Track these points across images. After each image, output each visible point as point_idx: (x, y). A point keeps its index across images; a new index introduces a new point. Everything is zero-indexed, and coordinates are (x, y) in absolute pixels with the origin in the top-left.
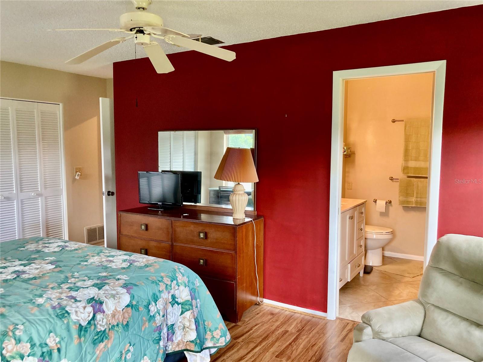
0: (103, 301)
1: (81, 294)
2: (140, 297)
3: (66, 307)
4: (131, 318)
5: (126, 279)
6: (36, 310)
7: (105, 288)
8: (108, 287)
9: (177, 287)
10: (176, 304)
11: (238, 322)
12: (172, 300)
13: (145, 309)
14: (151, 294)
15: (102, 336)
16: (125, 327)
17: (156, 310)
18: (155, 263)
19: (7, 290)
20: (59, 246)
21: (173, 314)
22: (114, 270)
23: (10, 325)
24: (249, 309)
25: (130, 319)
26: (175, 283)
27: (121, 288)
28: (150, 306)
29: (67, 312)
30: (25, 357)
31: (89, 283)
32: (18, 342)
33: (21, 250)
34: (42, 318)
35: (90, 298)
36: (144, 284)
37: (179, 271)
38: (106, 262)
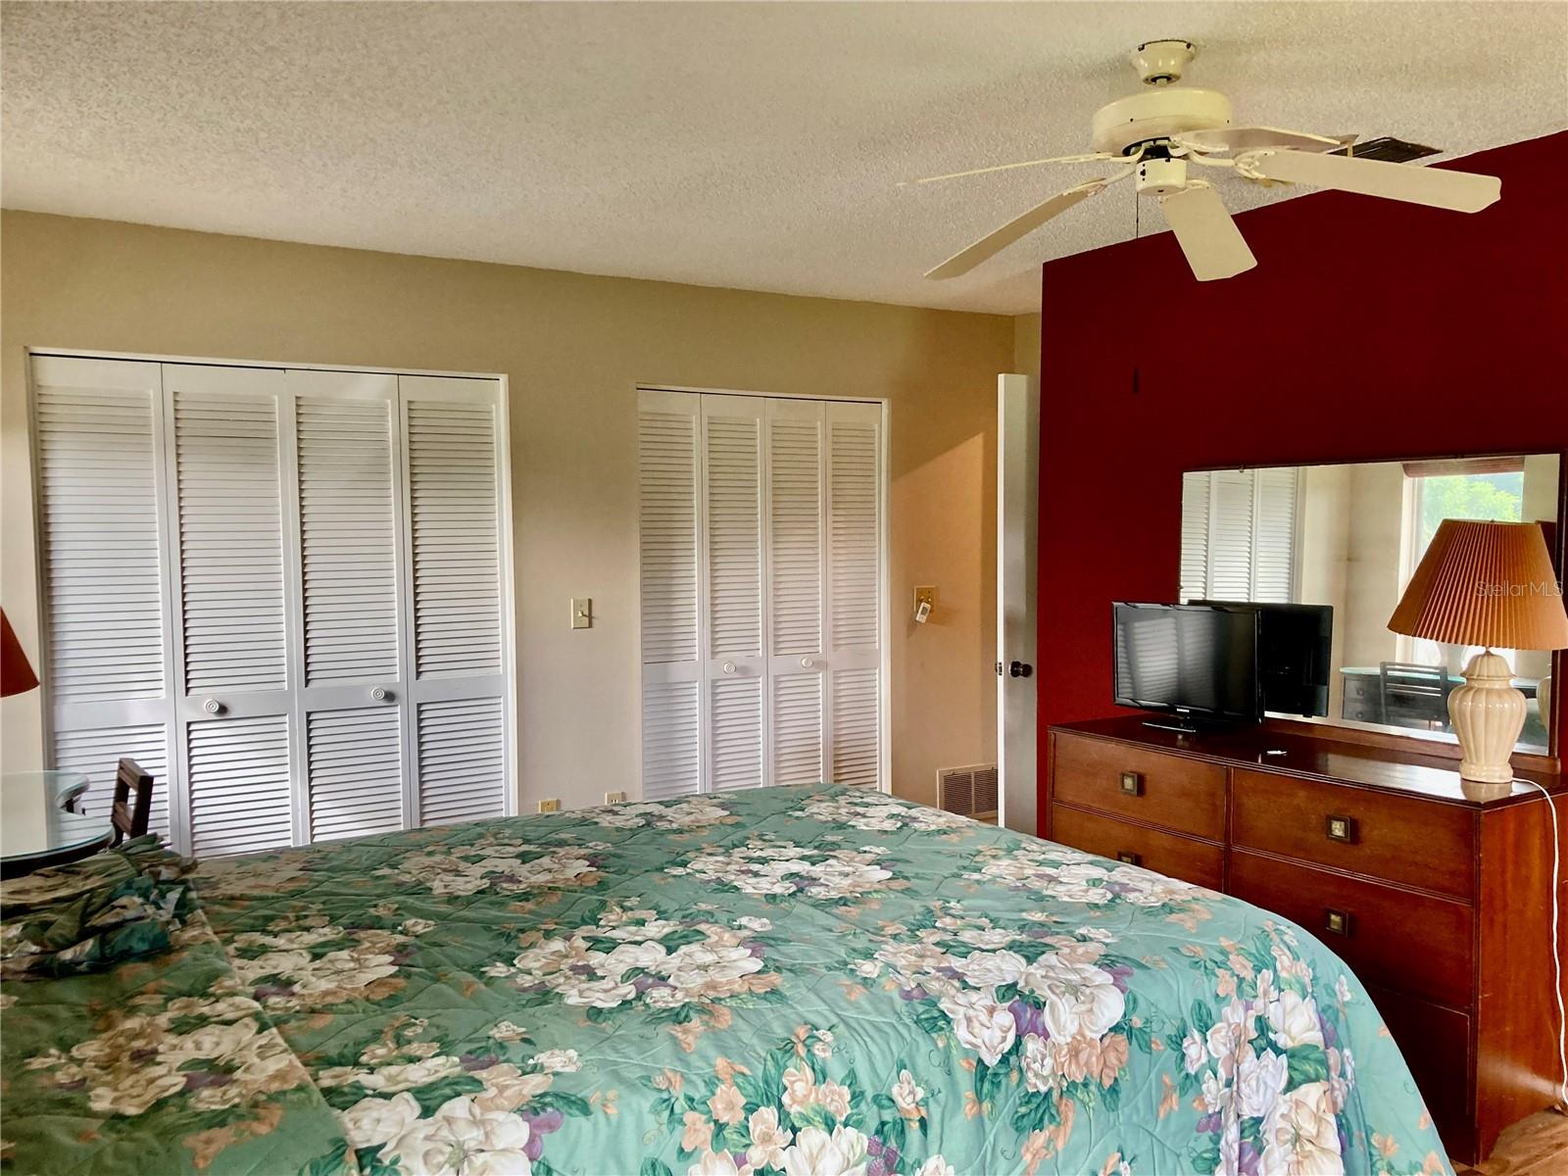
0: (1043, 1000)
1: (976, 967)
2: (1156, 1007)
3: (939, 998)
4: (1127, 1069)
5: (1108, 941)
6: (859, 994)
7: (1046, 960)
8: (1055, 957)
9: (1274, 995)
10: (1268, 1049)
11: (1477, 1163)
12: (1256, 1035)
13: (1169, 1049)
14: (1191, 1003)
15: (1041, 1111)
16: (1108, 1097)
17: (1204, 1060)
18: (1197, 904)
19: (780, 926)
20: (892, 816)
21: (1261, 1082)
22: (1067, 908)
23: (799, 1024)
24: (1524, 1122)
25: (1122, 1073)
26: (1267, 976)
27: (1096, 968)
28: (1184, 1040)
29: (944, 1016)
30: (838, 1125)
31: (997, 937)
32: (821, 1078)
33: (797, 818)
34: (879, 1019)
35: (1004, 983)
36: (1165, 966)
37: (1282, 940)
38: (1037, 881)
